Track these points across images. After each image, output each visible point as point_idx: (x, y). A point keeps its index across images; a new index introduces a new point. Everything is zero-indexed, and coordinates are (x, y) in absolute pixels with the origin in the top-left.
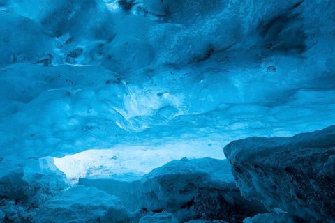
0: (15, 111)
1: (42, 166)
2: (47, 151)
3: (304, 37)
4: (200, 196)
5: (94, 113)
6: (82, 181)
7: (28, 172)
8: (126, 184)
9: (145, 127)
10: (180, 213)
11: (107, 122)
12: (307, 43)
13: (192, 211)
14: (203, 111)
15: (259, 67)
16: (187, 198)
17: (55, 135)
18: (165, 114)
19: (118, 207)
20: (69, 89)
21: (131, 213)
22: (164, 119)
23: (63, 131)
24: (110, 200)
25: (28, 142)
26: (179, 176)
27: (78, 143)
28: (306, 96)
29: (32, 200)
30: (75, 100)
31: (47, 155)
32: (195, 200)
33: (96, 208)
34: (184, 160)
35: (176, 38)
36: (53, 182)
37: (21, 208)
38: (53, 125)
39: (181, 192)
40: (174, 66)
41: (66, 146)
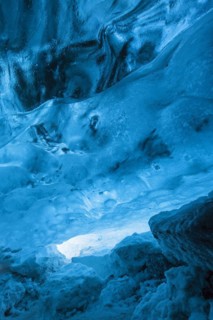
0: (22, 216)
1: (49, 251)
2: (49, 240)
3: (166, 147)
4: (149, 261)
5: (70, 210)
6: (74, 260)
7: (39, 256)
8: (100, 257)
9: (101, 215)
10: (137, 276)
11: (80, 215)
12: (170, 149)
13: (145, 274)
14: (131, 199)
15: (150, 167)
16: (141, 263)
17: (51, 228)
18: (110, 204)
19: (93, 276)
20: (49, 198)
21: (103, 280)
22: (110, 208)
23: (55, 225)
24: (88, 271)
25: (35, 235)
26: (130, 247)
27: (68, 232)
28: (188, 179)
29: (43, 277)
30: (56, 204)
31: (50, 243)
32: (148, 265)
33: (78, 278)
34: (135, 234)
35: (97, 160)
36: (56, 263)
37: (35, 284)
38: (47, 222)
39: (135, 259)
40: (101, 175)
41: (60, 235)
